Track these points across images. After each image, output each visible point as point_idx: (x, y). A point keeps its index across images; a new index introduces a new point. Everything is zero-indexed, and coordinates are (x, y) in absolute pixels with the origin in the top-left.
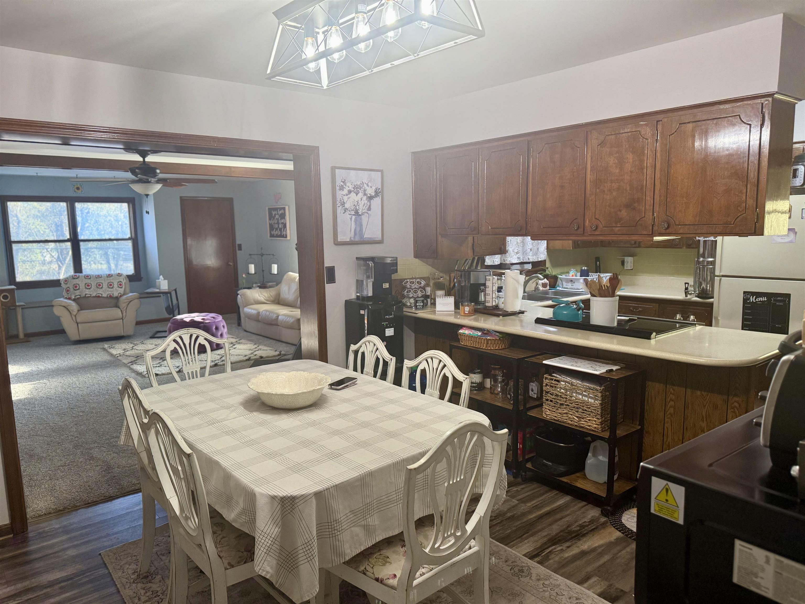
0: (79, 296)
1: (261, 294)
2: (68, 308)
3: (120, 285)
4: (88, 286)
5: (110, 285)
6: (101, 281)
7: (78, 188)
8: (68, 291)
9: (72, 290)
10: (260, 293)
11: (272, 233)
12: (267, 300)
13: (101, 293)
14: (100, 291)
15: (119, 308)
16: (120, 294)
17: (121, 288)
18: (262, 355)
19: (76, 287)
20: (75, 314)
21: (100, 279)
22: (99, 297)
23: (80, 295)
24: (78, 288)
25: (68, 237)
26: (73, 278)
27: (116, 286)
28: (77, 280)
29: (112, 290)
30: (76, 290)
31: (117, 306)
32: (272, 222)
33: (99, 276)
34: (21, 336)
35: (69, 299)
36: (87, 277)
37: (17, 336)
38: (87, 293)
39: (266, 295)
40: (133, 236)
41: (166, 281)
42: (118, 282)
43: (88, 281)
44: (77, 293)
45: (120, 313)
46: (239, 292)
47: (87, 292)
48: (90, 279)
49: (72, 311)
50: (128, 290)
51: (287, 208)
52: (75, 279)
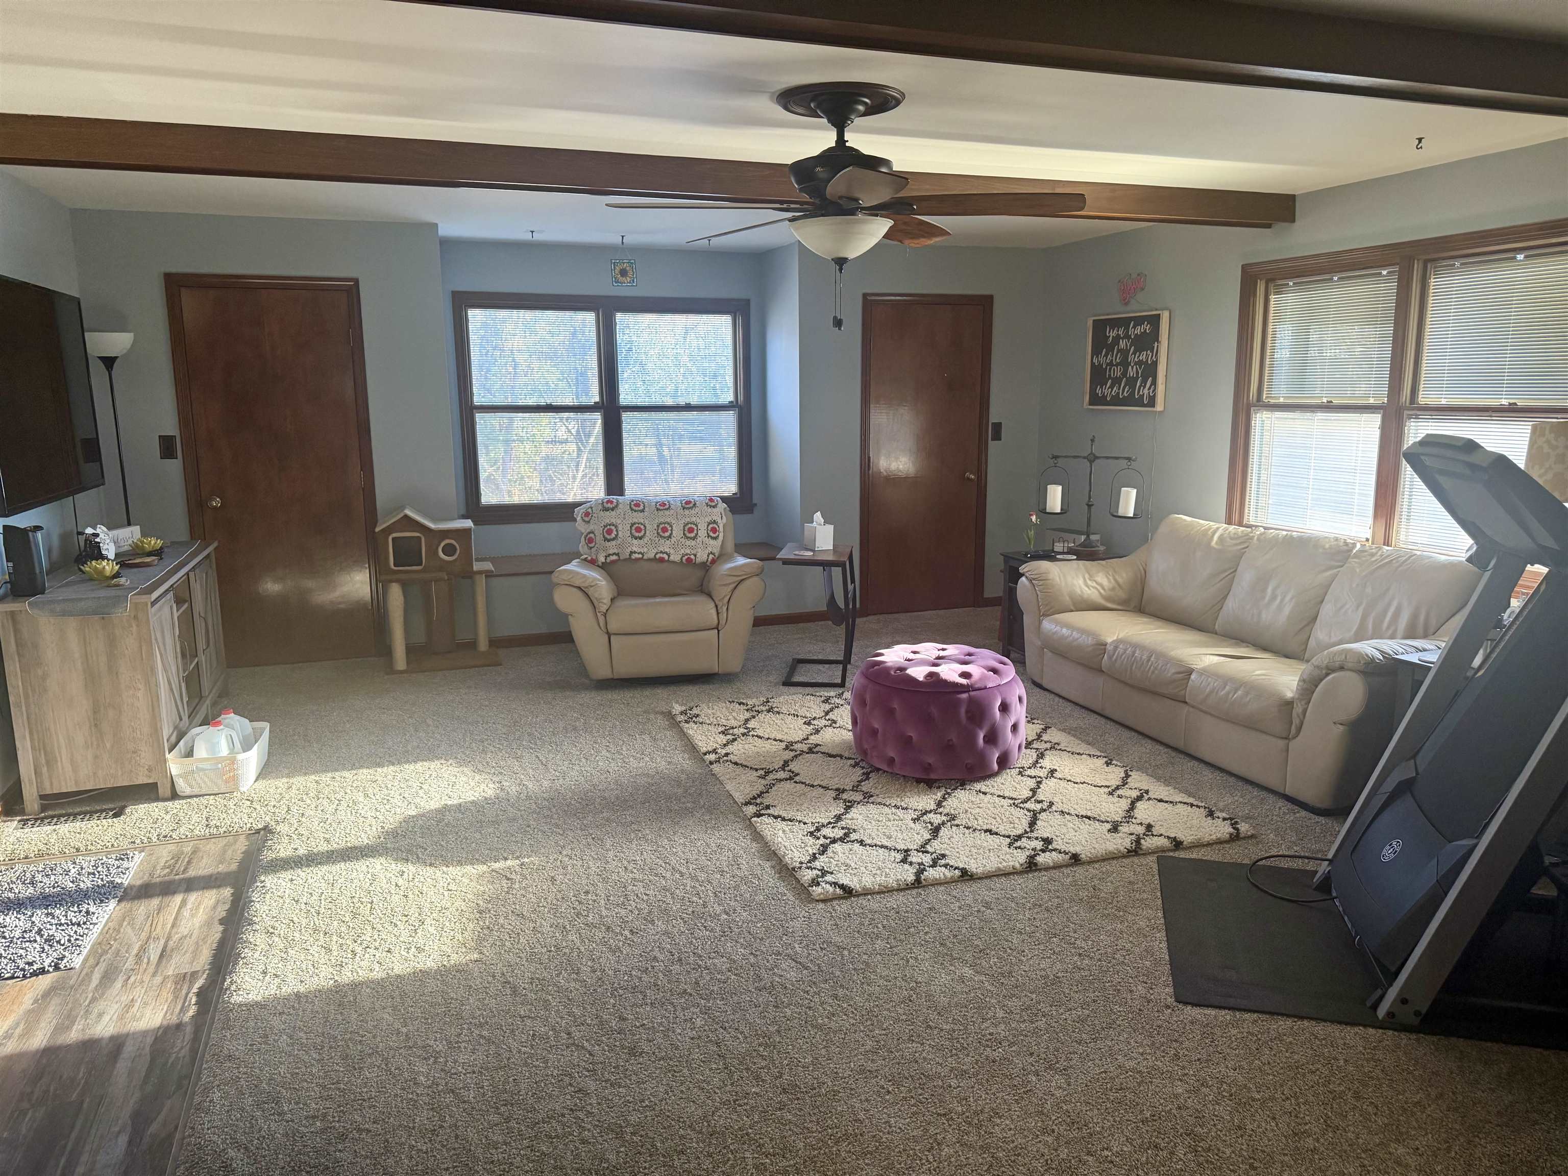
0: (614, 558)
1: (1091, 578)
2: (590, 592)
3: (714, 530)
4: (637, 531)
5: (690, 531)
6: (668, 520)
7: (624, 273)
8: (590, 541)
9: (599, 538)
10: (1087, 576)
11: (1099, 391)
12: (1108, 599)
13: (667, 550)
14: (666, 546)
15: (710, 595)
16: (711, 556)
17: (715, 538)
18: (1181, 836)
19: (609, 532)
20: (604, 608)
21: (667, 513)
22: (662, 560)
23: (617, 554)
24: (613, 536)
25: (597, 399)
26: (606, 507)
27: (702, 533)
28: (613, 513)
29: (693, 543)
30: (609, 541)
31: (703, 589)
32: (1102, 360)
33: (663, 504)
34: (483, 645)
35: (593, 562)
36: (637, 506)
37: (472, 645)
38: (635, 549)
39: (1105, 582)
40: (741, 398)
41: (830, 528)
42: (709, 524)
43: (638, 518)
44: (612, 547)
45: (714, 611)
46: (1023, 569)
47: (636, 546)
48: (643, 511)
49: (599, 600)
50: (730, 546)
51: (1165, 316)
52: (607, 510)
